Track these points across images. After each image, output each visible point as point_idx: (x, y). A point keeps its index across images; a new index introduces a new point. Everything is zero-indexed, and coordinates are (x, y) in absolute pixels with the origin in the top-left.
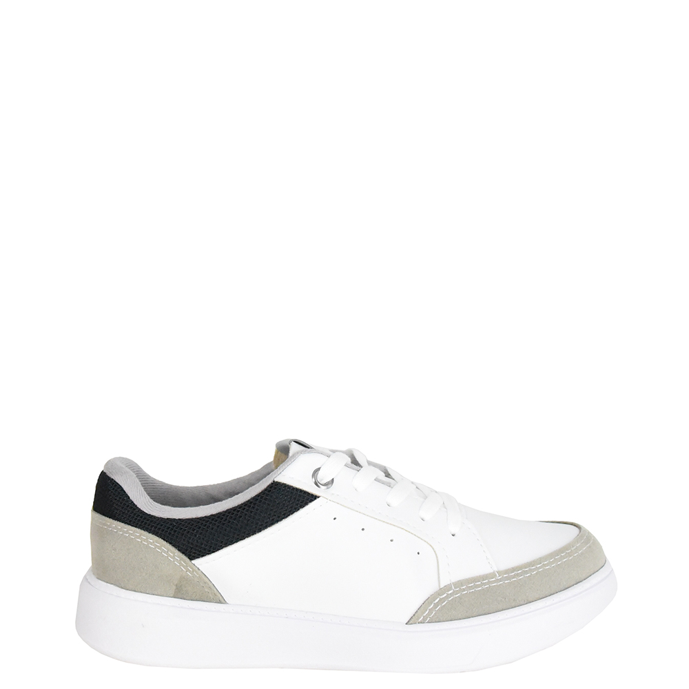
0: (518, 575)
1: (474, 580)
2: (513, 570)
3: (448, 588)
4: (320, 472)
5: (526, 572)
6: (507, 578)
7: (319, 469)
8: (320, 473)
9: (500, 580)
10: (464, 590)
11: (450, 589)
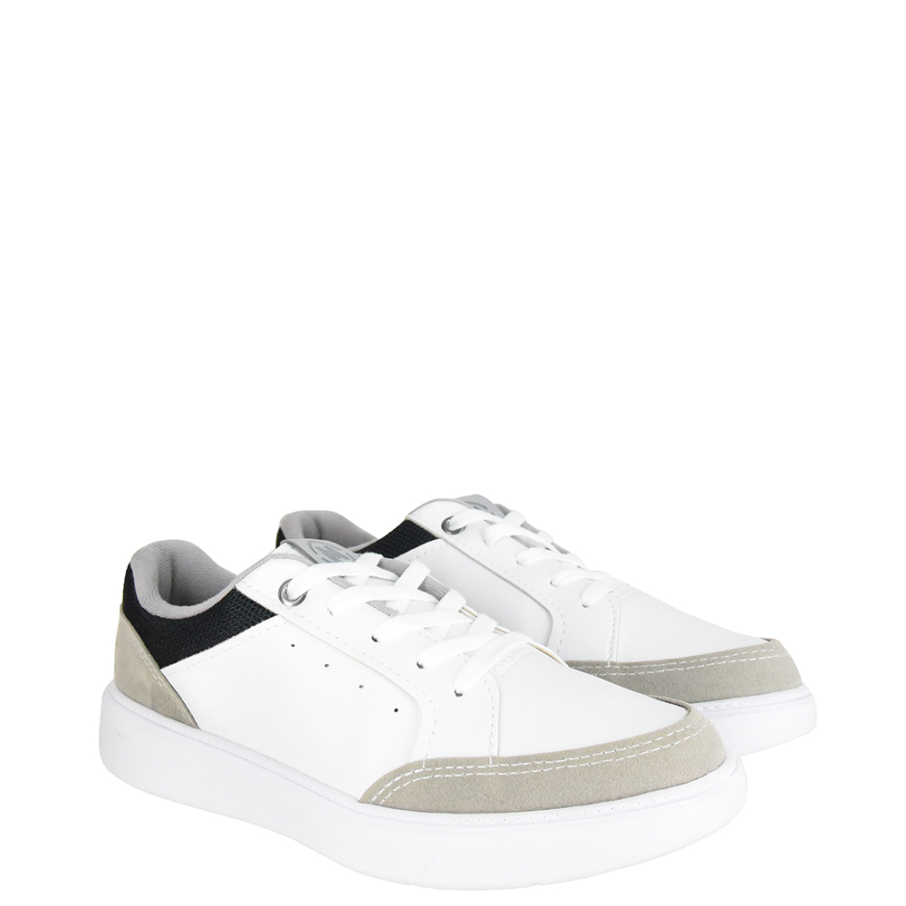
0: (521, 768)
1: (454, 761)
2: (518, 759)
3: (418, 764)
4: (290, 584)
5: (535, 766)
6: (506, 770)
7: (290, 580)
8: (290, 588)
9: (492, 770)
10: (437, 772)
11: (420, 766)
